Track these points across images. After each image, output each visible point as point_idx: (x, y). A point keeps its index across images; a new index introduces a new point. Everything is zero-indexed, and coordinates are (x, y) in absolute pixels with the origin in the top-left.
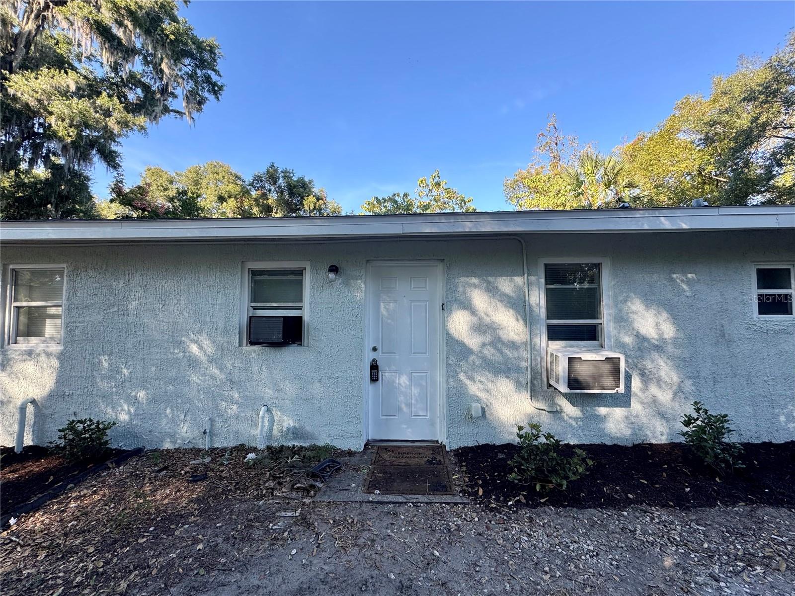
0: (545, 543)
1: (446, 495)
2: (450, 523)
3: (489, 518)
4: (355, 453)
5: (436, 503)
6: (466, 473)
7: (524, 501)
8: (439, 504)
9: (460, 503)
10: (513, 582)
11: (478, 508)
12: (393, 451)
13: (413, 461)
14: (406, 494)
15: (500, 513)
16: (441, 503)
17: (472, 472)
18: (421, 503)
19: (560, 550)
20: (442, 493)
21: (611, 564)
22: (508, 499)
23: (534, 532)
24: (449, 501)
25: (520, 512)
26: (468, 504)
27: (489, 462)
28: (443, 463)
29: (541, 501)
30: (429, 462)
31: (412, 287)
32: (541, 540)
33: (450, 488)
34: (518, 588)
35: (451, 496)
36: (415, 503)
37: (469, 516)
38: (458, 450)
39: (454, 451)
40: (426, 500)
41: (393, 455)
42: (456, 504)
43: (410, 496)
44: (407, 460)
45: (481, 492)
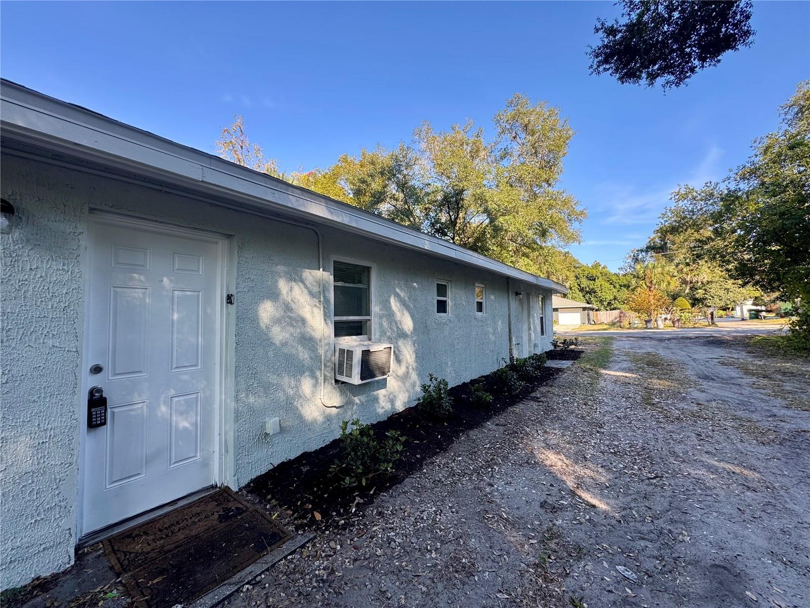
0: (408, 527)
1: (284, 543)
2: (317, 572)
3: (348, 538)
4: (55, 577)
5: (279, 561)
6: (281, 507)
7: (361, 501)
8: (284, 561)
9: (307, 542)
10: (421, 580)
11: (329, 534)
12: (146, 533)
13: (199, 528)
14: (228, 579)
15: (353, 525)
16: (285, 557)
17: (287, 500)
18: (260, 575)
19: (422, 525)
20: (277, 544)
21: (452, 512)
22: (348, 508)
23: (393, 523)
24: (293, 549)
25: (366, 513)
26: (315, 537)
27: (297, 481)
28: (244, 509)
29: (371, 493)
30: (224, 518)
31: (177, 267)
32: (405, 526)
33: (283, 532)
34: (429, 582)
35: (290, 541)
36: (252, 580)
37: (327, 549)
38: (249, 484)
39: (244, 487)
40: (265, 567)
41: (151, 537)
42: (303, 546)
43: (238, 576)
44: (187, 532)
45: (318, 516)
